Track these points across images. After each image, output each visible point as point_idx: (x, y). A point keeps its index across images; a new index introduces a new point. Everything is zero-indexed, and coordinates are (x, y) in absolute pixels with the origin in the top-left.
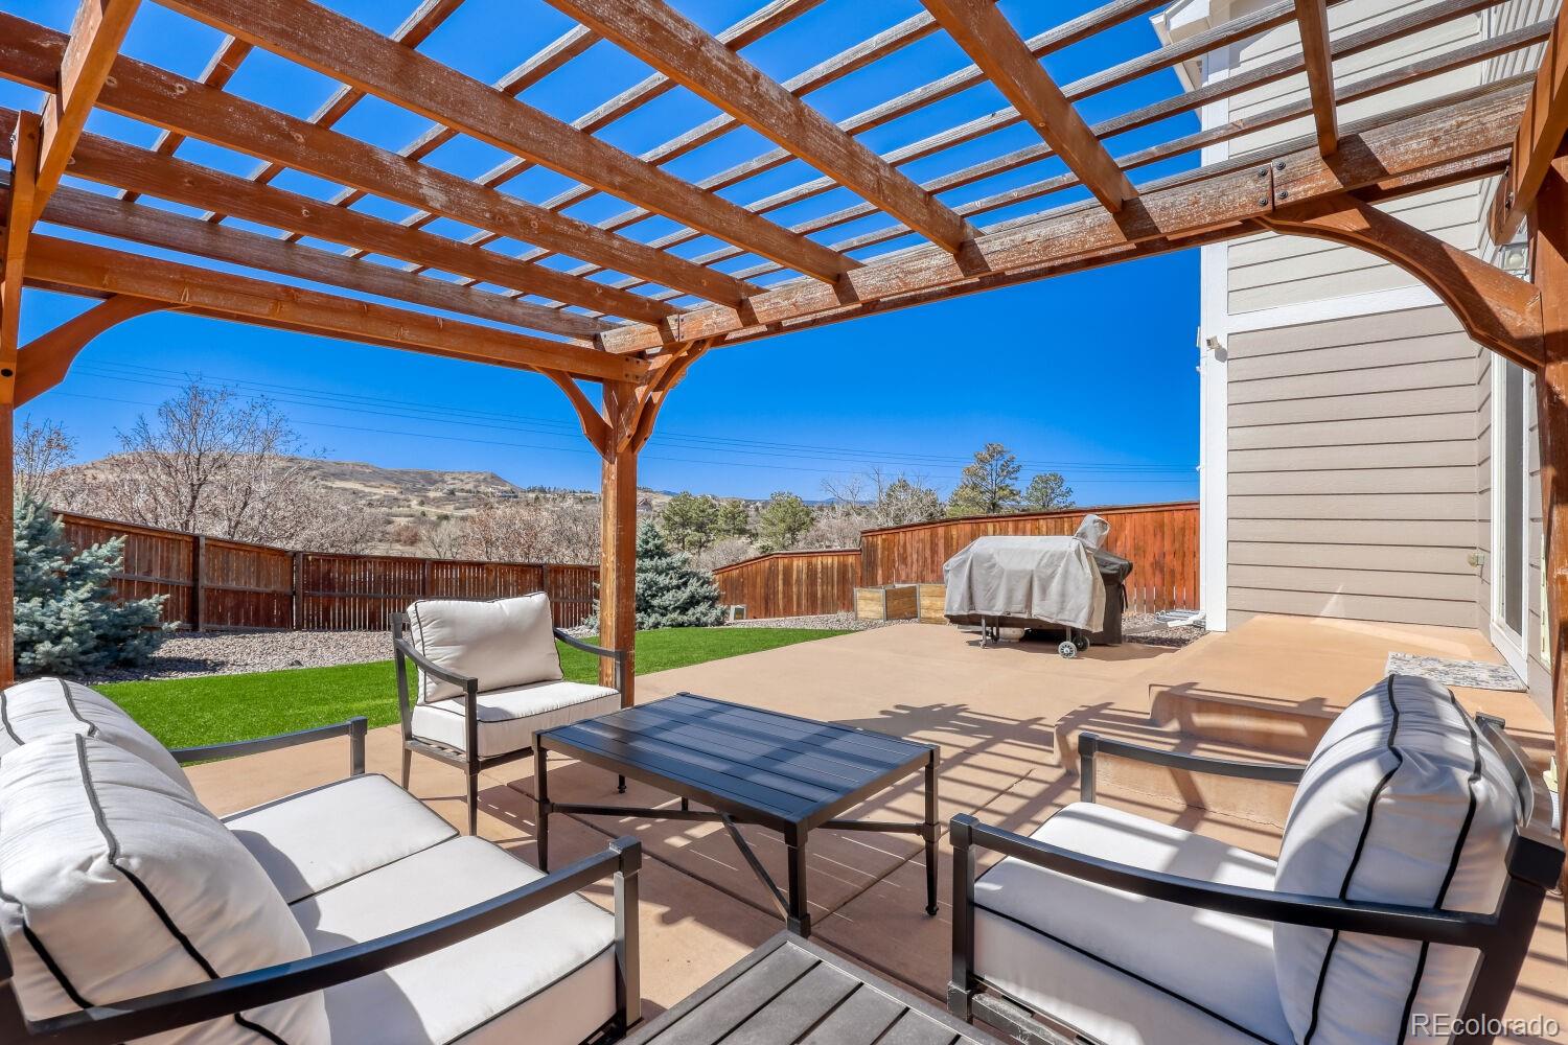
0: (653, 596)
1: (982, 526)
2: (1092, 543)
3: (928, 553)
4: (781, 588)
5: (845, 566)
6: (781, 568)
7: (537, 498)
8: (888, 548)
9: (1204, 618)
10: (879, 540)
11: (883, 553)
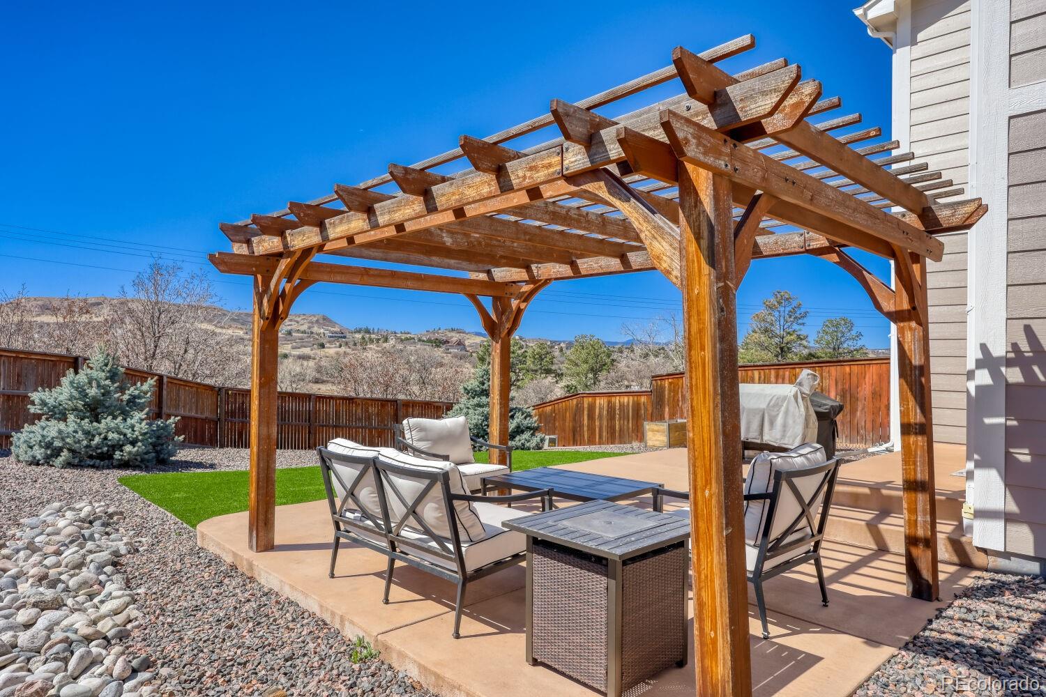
1: (750, 373)
2: (806, 390)
4: (586, 422)
5: (638, 404)
6: (586, 406)
7: (363, 338)
8: (674, 390)
9: (893, 446)
10: (666, 383)
11: (669, 394)
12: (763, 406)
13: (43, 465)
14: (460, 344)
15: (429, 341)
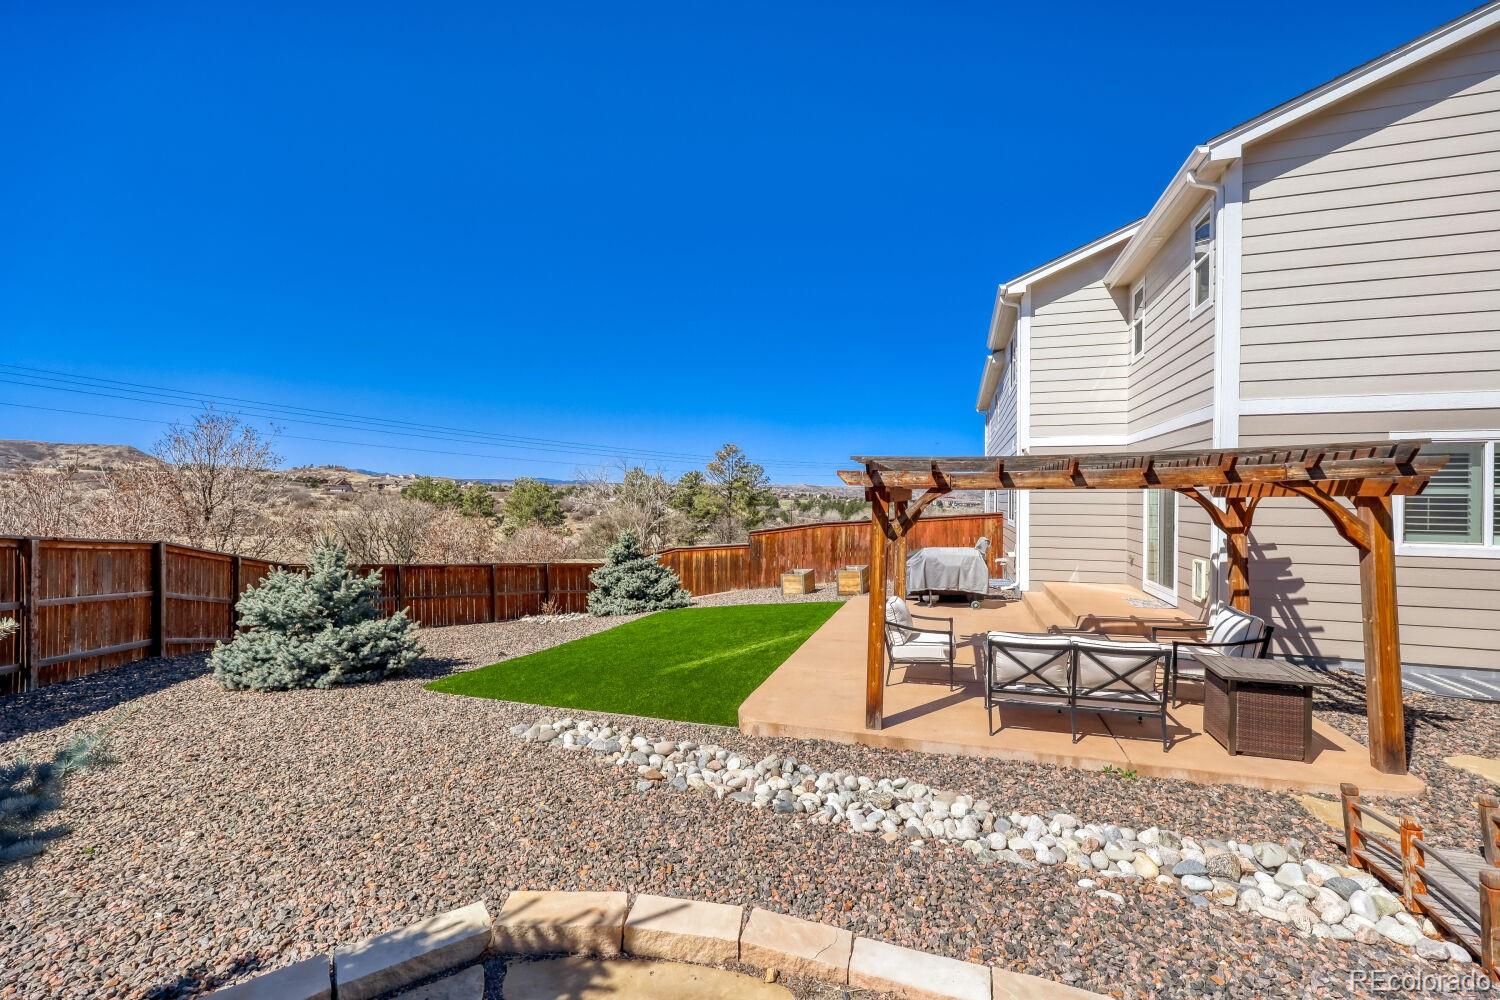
0: (647, 587)
1: (838, 529)
3: (800, 546)
5: (737, 557)
6: (682, 559)
8: (771, 544)
9: (1019, 585)
10: (764, 538)
11: (766, 547)
12: (959, 564)
13: (292, 688)
14: (344, 483)
15: (299, 480)
